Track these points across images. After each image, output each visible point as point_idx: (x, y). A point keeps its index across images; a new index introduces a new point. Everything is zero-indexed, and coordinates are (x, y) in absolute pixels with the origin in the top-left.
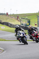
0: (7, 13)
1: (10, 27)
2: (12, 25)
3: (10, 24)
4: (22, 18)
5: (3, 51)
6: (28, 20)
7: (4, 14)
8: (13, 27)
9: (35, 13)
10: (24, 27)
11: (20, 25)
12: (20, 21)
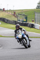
0: (4, 9)
1: (7, 23)
2: (9, 21)
3: (6, 20)
4: (19, 14)
7: (1, 10)
8: (10, 23)
9: (32, 9)
11: (17, 21)
12: (17, 17)
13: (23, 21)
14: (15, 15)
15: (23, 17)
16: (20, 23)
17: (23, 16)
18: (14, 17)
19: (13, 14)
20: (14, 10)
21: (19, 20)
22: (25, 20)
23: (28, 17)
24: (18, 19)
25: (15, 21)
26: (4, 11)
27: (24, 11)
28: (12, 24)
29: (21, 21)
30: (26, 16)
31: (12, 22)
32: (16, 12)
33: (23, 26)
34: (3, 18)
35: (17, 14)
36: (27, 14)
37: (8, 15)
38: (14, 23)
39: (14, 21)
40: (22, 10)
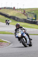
0: (14, 8)
1: (17, 21)
2: (19, 19)
3: (16, 18)
4: (28, 13)
5: (10, 44)
6: (34, 15)
7: (11, 8)
8: (20, 21)
10: (30, 22)
11: (26, 19)
12: (26, 15)
13: (32, 19)
14: (25, 13)
15: (33, 16)
16: (29, 21)
17: (32, 14)
18: (24, 15)
19: (23, 12)
20: (24, 9)
21: (29, 19)
22: (34, 18)
23: (37, 15)
24: (28, 17)
25: (25, 20)
26: (15, 10)
27: (33, 9)
28: (22, 22)
29: (31, 20)
30: (35, 14)
31: (22, 20)
32: (26, 11)
33: (32, 24)
34: (14, 16)
35: (27, 13)
36: (37, 13)
37: (18, 14)
38: (24, 21)
39: (23, 19)
40: (32, 9)
